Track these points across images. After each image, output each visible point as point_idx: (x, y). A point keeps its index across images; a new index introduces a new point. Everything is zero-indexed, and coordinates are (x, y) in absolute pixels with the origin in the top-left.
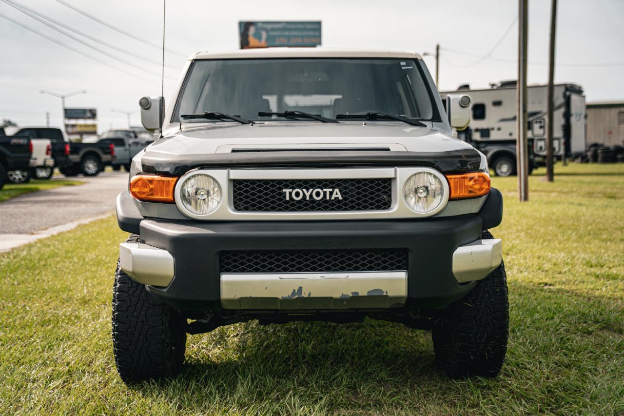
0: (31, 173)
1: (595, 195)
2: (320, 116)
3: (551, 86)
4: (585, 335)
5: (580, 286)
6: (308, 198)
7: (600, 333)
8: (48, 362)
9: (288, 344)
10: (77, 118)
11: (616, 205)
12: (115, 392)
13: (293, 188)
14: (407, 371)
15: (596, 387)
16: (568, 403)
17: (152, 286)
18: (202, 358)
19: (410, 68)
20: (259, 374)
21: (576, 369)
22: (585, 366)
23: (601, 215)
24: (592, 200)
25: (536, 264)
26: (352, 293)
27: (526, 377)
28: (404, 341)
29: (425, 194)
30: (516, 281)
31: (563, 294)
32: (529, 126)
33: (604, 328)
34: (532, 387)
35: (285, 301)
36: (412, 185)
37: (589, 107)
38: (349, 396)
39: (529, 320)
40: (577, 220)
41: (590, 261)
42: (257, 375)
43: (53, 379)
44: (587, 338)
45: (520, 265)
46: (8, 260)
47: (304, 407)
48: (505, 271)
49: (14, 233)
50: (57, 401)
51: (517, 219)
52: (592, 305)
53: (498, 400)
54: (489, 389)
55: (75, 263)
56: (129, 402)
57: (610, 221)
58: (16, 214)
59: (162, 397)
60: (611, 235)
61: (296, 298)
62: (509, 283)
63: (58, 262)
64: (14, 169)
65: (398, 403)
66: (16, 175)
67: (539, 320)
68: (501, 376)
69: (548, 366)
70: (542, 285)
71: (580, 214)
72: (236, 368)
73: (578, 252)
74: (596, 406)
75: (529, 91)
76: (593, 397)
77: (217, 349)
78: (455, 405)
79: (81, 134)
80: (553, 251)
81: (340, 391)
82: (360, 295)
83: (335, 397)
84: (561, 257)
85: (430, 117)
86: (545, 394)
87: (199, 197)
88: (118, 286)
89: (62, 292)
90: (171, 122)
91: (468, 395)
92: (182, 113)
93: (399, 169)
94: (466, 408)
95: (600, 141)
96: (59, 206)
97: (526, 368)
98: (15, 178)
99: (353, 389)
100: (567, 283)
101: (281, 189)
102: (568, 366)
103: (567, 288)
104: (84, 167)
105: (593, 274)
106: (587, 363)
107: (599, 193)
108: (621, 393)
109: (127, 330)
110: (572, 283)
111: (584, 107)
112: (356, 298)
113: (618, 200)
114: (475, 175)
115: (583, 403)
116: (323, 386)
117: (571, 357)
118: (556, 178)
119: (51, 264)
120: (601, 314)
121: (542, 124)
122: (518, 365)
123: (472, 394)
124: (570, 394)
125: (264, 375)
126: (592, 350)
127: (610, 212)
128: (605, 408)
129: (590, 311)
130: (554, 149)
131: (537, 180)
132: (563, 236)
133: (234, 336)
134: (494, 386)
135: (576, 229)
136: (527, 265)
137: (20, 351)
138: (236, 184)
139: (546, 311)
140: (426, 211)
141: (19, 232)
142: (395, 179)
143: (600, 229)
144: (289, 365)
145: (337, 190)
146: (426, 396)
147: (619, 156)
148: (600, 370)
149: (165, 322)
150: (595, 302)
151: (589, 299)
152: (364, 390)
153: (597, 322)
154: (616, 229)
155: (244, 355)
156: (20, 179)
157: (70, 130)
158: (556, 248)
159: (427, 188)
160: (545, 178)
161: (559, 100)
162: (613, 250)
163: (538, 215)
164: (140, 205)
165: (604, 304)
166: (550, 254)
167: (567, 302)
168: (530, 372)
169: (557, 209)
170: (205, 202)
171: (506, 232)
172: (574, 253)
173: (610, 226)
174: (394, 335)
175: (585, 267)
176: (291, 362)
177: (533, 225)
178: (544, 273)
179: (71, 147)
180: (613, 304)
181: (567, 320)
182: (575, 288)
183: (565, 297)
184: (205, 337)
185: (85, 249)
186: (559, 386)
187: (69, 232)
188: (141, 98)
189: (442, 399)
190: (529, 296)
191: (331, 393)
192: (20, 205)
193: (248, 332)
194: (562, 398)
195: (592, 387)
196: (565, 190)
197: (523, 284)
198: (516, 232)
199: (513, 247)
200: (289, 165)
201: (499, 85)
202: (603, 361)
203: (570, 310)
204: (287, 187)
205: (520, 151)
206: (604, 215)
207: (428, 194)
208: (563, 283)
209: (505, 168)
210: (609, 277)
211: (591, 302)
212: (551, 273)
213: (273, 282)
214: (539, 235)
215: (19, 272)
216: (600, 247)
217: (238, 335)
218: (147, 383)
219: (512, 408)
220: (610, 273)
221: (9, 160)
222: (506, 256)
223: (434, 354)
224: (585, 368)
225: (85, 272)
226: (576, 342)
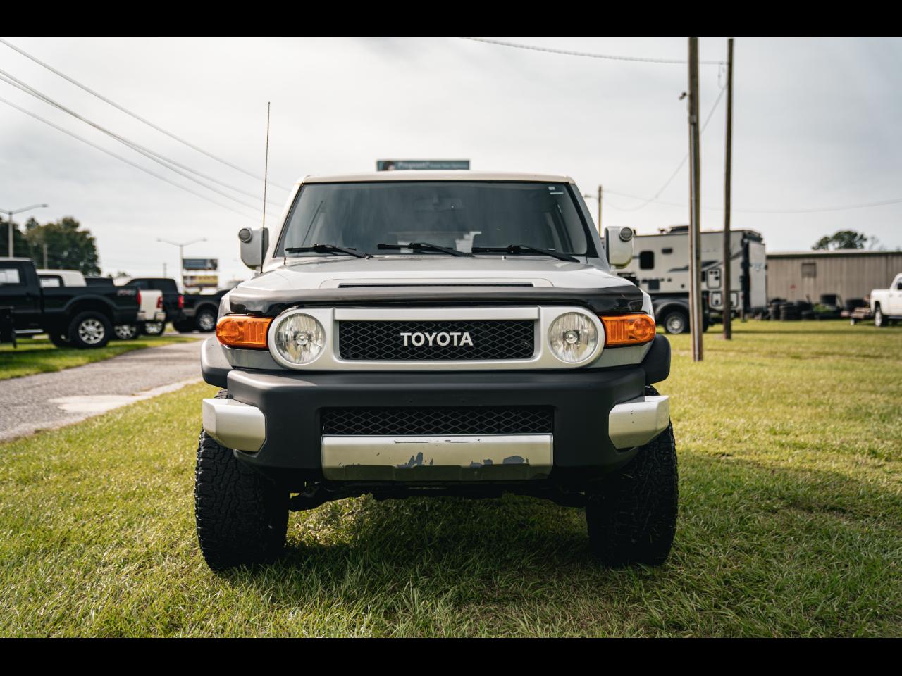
0: (140, 329)
1: (778, 354)
2: (452, 249)
3: (727, 232)
4: (769, 513)
5: (762, 457)
6: (431, 344)
7: (787, 511)
8: (125, 543)
9: (412, 525)
10: (196, 269)
11: (801, 365)
12: (198, 580)
13: (413, 332)
14: (555, 557)
15: (782, 577)
16: (749, 596)
17: (241, 451)
18: (308, 540)
19: (560, 193)
20: (373, 560)
21: (759, 555)
22: (769, 551)
23: (786, 377)
24: (775, 360)
25: (712, 431)
26: (484, 461)
27: (698, 564)
28: (553, 521)
29: (575, 340)
30: (688, 450)
31: (743, 466)
32: (703, 277)
33: (791, 505)
34: (705, 577)
35: (401, 470)
36: (559, 329)
37: (770, 257)
38: (481, 588)
39: (703, 496)
40: (759, 383)
41: (773, 428)
42: (371, 562)
43: (127, 563)
44: (771, 517)
45: (693, 432)
46: (100, 424)
47: (425, 602)
48: (673, 436)
49: (113, 394)
50: (128, 590)
51: (691, 380)
52: (777, 479)
53: (664, 593)
54: (653, 580)
55: (174, 427)
56: (213, 591)
57: (795, 384)
58: (118, 373)
59: (252, 587)
60: (797, 399)
61: (415, 467)
62: (680, 453)
63: (156, 427)
64: (121, 324)
65: (542, 597)
66: (124, 330)
67: (715, 496)
68: (668, 564)
69: (725, 551)
70: (719, 456)
71: (762, 375)
72: (347, 553)
73: (760, 418)
74: (783, 599)
75: (703, 238)
76: (779, 588)
77: (326, 530)
78: (612, 600)
79: (201, 286)
80: (731, 416)
81: (471, 582)
82: (494, 463)
83: (464, 589)
84: (741, 424)
85: (584, 251)
86: (721, 585)
87: (298, 342)
88: (202, 451)
89: (154, 460)
90: (274, 256)
91: (627, 587)
92: (287, 245)
93: (544, 310)
94: (625, 603)
95: (782, 296)
96: (167, 365)
97: (699, 554)
98: (122, 334)
99: (488, 579)
100: (748, 453)
101: (399, 332)
102: (749, 551)
103: (748, 458)
104: (200, 322)
105: (778, 442)
106: (771, 548)
107: (782, 353)
108: (811, 583)
109: (213, 506)
110: (753, 453)
111: (764, 258)
112: (489, 467)
113: (803, 361)
114: (636, 317)
115: (767, 596)
116: (452, 576)
117: (752, 541)
118: (734, 336)
119: (146, 429)
120: (787, 489)
121: (718, 275)
122: (689, 550)
123: (632, 586)
124: (752, 585)
125: (380, 561)
126: (778, 531)
127: (795, 374)
128: (793, 601)
129: (775, 485)
130: (731, 303)
131: (714, 338)
132: (743, 400)
133: (349, 514)
134: (659, 576)
135: (757, 393)
136: (701, 433)
137: (94, 529)
138: (343, 326)
139: (723, 486)
140: (577, 360)
141: (119, 393)
142: (538, 320)
143: (784, 393)
144: (412, 550)
145: (466, 334)
146: (576, 588)
147: (804, 313)
148: (787, 556)
149: (258, 495)
150: (780, 475)
151: (773, 471)
152: (501, 581)
153: (782, 498)
154: (803, 392)
155: (358, 537)
156: (127, 335)
157: (189, 282)
158: (735, 413)
159: (577, 332)
160: (722, 336)
161: (736, 248)
162: (800, 416)
163: (713, 376)
164: (229, 352)
165: (791, 477)
166: (728, 420)
167: (747, 475)
168: (703, 558)
169: (736, 370)
170: (306, 349)
171: (677, 396)
172: (756, 418)
173: (796, 388)
174: (541, 514)
175: (768, 435)
176: (413, 547)
177: (708, 388)
178: (720, 442)
179: (185, 300)
180: (801, 477)
181: (748, 496)
182: (757, 459)
183: (745, 469)
184: (313, 516)
185: (189, 412)
186: (738, 575)
187: (174, 393)
188: (241, 229)
189: (596, 592)
190: (703, 468)
191: (460, 584)
192: (124, 363)
193: (366, 510)
194: (742, 590)
195: (778, 576)
196: (744, 349)
197: (697, 454)
198: (688, 396)
199: (685, 412)
200: (408, 303)
201: (669, 230)
202: (790, 545)
203: (752, 485)
204: (405, 330)
205: (693, 304)
206: (788, 377)
207: (579, 340)
208: (743, 453)
209: (676, 324)
210: (796, 446)
211: (776, 475)
212: (729, 442)
213: (386, 447)
214: (715, 399)
215: (110, 437)
216: (785, 413)
217: (353, 512)
218: (237, 570)
219: (681, 603)
220: (796, 442)
221: (115, 313)
222: (677, 422)
223: (588, 537)
224: (769, 553)
225: (184, 438)
226: (759, 522)
